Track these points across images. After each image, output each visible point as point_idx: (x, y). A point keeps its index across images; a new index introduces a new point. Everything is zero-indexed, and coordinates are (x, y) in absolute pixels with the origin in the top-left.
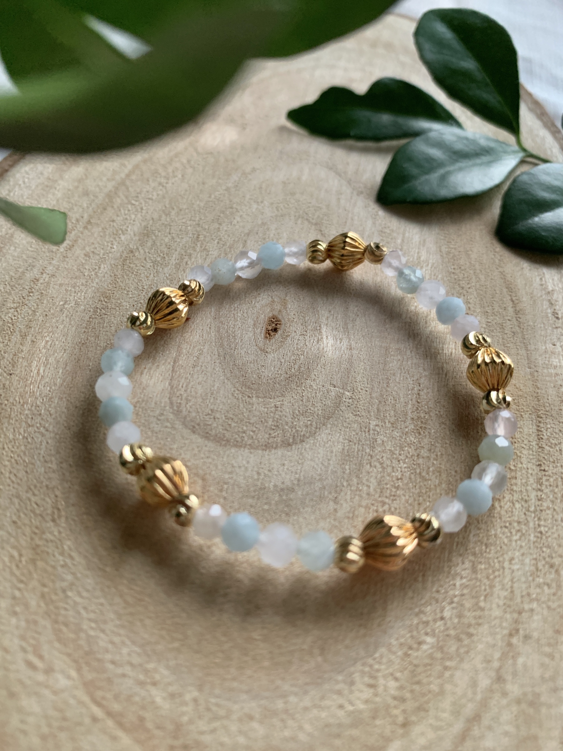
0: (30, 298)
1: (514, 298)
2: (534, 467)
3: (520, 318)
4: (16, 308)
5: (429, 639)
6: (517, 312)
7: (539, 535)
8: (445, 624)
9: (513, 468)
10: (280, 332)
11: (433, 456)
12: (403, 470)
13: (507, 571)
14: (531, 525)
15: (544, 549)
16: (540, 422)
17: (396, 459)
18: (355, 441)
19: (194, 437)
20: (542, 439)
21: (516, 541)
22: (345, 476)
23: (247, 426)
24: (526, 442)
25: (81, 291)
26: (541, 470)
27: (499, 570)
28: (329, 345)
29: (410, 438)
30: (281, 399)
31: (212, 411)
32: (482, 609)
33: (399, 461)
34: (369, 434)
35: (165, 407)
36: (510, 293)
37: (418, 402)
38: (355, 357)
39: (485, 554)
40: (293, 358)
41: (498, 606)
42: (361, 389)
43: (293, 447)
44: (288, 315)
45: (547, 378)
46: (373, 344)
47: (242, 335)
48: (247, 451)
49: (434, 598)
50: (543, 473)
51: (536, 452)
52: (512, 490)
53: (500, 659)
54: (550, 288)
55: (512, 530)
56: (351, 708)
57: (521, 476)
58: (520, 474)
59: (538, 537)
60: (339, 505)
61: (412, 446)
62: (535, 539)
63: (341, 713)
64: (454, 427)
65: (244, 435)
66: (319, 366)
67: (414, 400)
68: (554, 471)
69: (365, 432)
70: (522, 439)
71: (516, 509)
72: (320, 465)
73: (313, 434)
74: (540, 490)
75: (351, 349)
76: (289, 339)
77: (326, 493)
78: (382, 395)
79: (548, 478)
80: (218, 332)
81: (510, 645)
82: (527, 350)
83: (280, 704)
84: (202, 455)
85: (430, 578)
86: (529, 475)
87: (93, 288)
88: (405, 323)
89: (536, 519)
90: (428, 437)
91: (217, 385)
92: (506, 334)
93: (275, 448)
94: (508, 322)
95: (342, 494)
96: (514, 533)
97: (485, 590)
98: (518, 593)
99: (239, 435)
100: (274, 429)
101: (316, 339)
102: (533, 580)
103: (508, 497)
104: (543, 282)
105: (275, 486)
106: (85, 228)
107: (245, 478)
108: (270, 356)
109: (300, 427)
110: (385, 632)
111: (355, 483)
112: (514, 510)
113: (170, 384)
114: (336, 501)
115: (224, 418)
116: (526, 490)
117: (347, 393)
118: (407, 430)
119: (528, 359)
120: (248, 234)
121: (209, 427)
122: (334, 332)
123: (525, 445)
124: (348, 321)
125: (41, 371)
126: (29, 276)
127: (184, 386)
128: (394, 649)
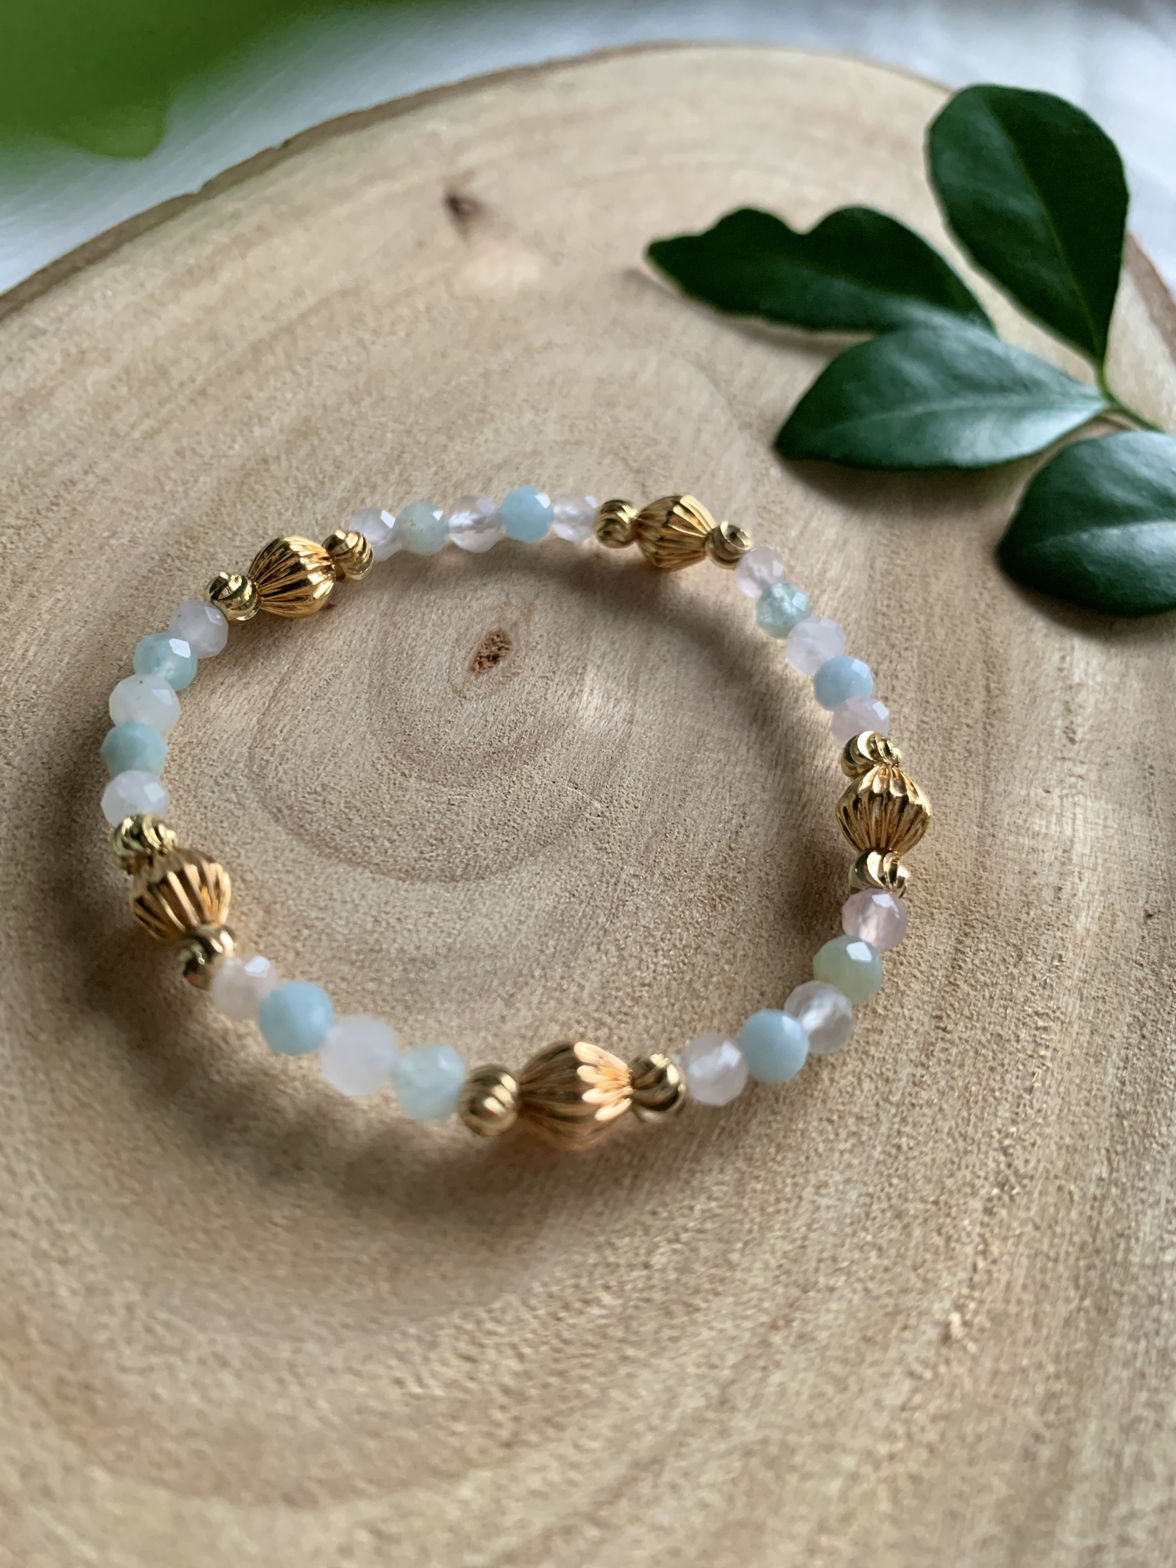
0: (50, 514)
1: (993, 685)
2: (926, 1020)
3: (992, 726)
4: (19, 528)
5: (607, 1299)
6: (989, 713)
7: (894, 1151)
8: (649, 1278)
9: (880, 1011)
10: (502, 664)
11: (727, 954)
12: (659, 969)
13: (805, 1205)
14: (884, 1129)
15: (895, 1181)
16: (966, 935)
17: (652, 945)
18: (583, 897)
19: (273, 829)
20: (960, 967)
21: (842, 1152)
22: (542, 958)
23: (381, 828)
24: (923, 967)
25: (149, 518)
26: (938, 1028)
27: (789, 1200)
28: (592, 707)
29: (691, 913)
30: (464, 790)
31: (324, 787)
32: (732, 1267)
33: (656, 951)
34: (615, 890)
35: (237, 762)
36: (989, 674)
37: (731, 849)
38: (634, 739)
39: (770, 1164)
40: (512, 717)
41: (766, 1267)
42: (627, 802)
43: (460, 884)
44: (530, 634)
45: (1010, 853)
46: (678, 721)
47: (426, 656)
48: (368, 874)
49: (642, 1224)
50: (941, 1034)
51: (939, 991)
52: (866, 1053)
53: (735, 1366)
54: (1076, 679)
55: (841, 1131)
56: (417, 1390)
57: (893, 1030)
58: (892, 1025)
59: (890, 1155)
60: (512, 1011)
61: (691, 928)
62: (882, 1158)
63: (394, 1393)
64: (786, 909)
65: (372, 844)
66: (559, 743)
67: (724, 842)
68: (964, 1036)
69: (608, 883)
70: (919, 959)
71: (862, 1091)
72: (501, 929)
73: (505, 868)
74: (923, 1065)
75: (631, 722)
76: (516, 680)
77: (495, 983)
78: (663, 821)
79: (948, 1045)
80: (383, 641)
81: (765, 1343)
82: (986, 789)
83: (285, 1351)
84: (280, 866)
85: (647, 1186)
86: (910, 1032)
87: (173, 517)
88: (755, 692)
89: (897, 1119)
90: (728, 917)
91: (349, 740)
92: (954, 751)
93: (424, 881)
94: (965, 728)
95: (526, 990)
96: (843, 1136)
97: (750, 1231)
98: (812, 1252)
99: (361, 843)
100: (432, 845)
101: (569, 691)
102: (854, 1233)
103: (852, 1064)
104: (1066, 665)
105: (402, 950)
106: (193, 401)
107: (347, 925)
108: (469, 707)
109: (484, 850)
110: (526, 1265)
111: (558, 977)
112: (858, 1092)
113: (258, 722)
114: (509, 1001)
115: (342, 805)
116: (895, 1060)
117: (597, 804)
118: (691, 895)
119: (983, 808)
120: (499, 467)
121: (308, 816)
122: (609, 684)
123: (921, 972)
124: (642, 668)
125: (31, 653)
126: (61, 472)
127: (285, 731)
128: (533, 1302)
